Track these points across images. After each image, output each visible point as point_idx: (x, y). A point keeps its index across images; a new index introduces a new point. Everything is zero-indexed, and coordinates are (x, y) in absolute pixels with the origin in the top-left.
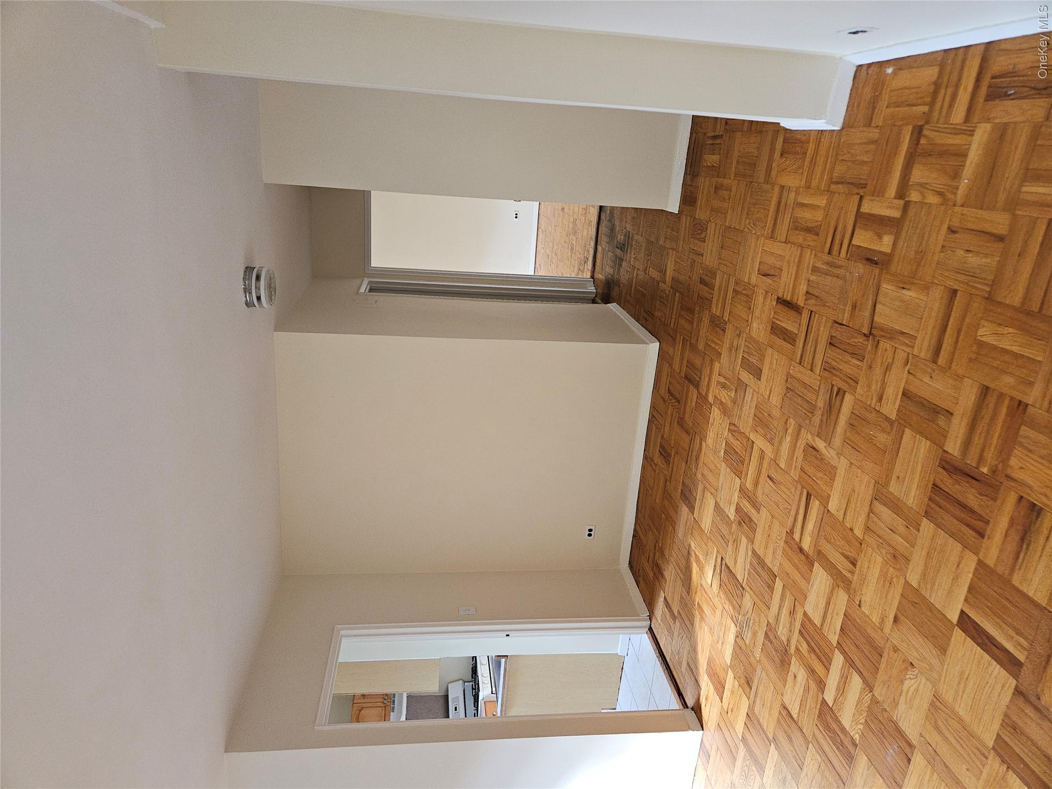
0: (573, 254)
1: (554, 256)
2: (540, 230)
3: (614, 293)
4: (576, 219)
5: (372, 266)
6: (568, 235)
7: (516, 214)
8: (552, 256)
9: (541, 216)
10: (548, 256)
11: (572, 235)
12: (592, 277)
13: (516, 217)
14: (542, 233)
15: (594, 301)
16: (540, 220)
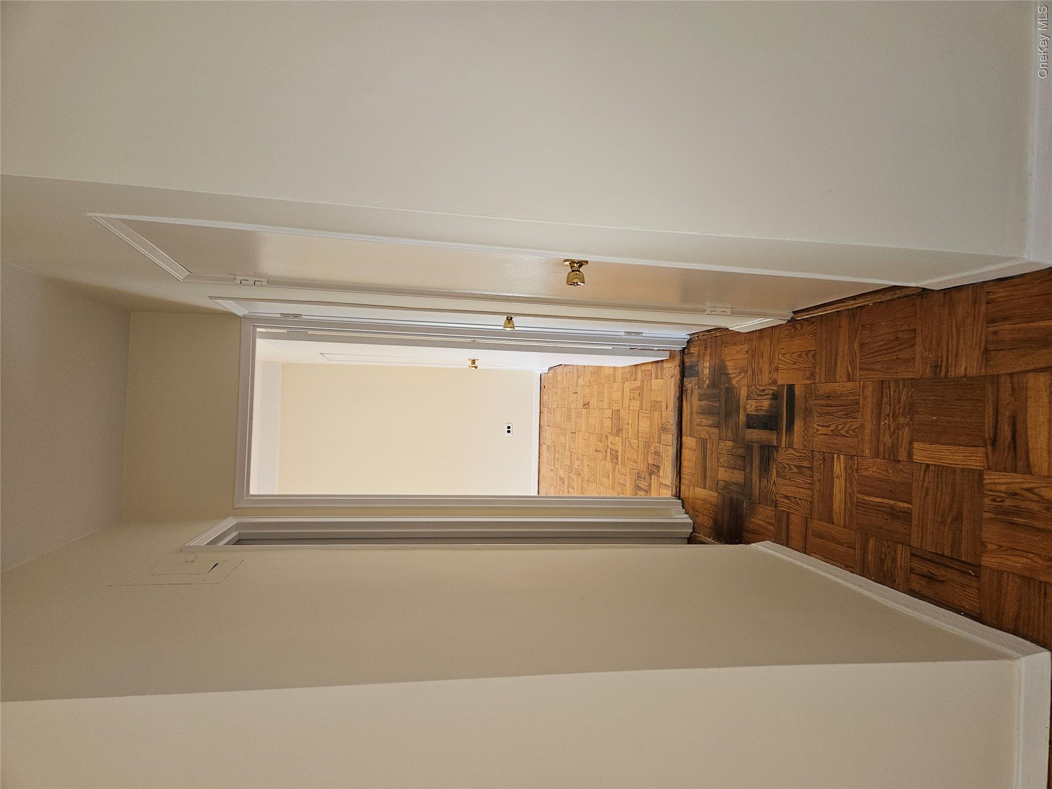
0: (619, 466)
1: (574, 477)
2: (544, 447)
3: (762, 516)
4: (618, 410)
5: (251, 493)
6: (602, 438)
7: (509, 427)
8: (570, 477)
9: (544, 428)
10: (562, 479)
11: (611, 438)
12: (678, 496)
13: (509, 432)
14: (548, 450)
15: (691, 540)
16: (543, 434)
